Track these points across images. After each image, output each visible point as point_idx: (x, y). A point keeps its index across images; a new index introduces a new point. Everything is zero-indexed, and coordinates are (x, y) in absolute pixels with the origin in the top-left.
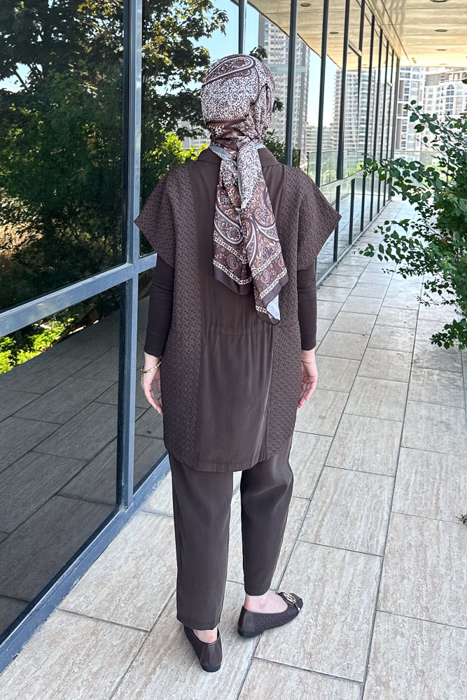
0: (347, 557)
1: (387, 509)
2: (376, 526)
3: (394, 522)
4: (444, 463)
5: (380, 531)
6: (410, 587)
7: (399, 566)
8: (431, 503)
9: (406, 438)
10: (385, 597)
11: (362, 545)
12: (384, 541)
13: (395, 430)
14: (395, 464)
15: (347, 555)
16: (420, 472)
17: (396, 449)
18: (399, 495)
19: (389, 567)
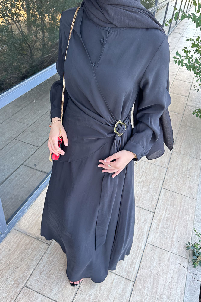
0: (115, 280)
1: (145, 240)
2: (136, 254)
3: (146, 252)
4: (183, 204)
5: (137, 259)
8: (170, 238)
9: (166, 181)
11: (125, 271)
12: (138, 269)
13: (162, 174)
15: (115, 279)
16: (168, 210)
17: (159, 190)
18: (154, 229)
19: (136, 292)
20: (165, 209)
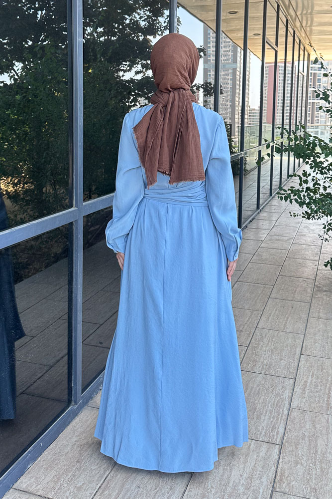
0: (252, 445)
1: (287, 405)
2: (277, 419)
3: (292, 417)
5: (280, 423)
6: (302, 471)
7: (294, 453)
8: (323, 401)
9: (306, 347)
10: (281, 480)
11: (265, 435)
12: (283, 432)
13: (297, 341)
14: (296, 368)
15: (252, 443)
16: (315, 375)
17: (297, 356)
18: (298, 394)
19: (286, 454)
20: (311, 374)
